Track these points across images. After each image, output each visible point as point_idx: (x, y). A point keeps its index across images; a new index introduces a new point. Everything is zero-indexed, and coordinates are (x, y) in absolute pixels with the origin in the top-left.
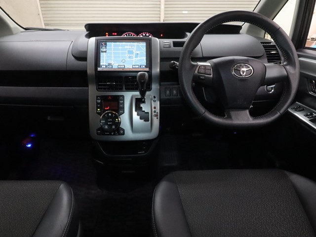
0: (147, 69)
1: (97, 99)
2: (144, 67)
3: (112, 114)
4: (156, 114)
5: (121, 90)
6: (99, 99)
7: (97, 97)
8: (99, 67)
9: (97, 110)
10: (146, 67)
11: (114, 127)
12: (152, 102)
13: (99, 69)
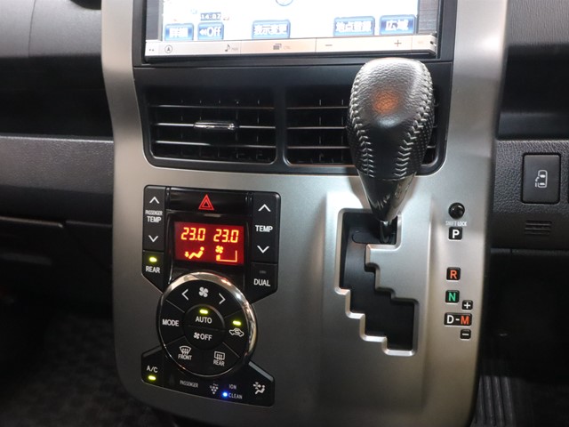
0: (426, 42)
1: (147, 206)
2: (403, 25)
3: (215, 289)
4: (455, 307)
5: (264, 161)
6: (154, 207)
7: (148, 192)
8: (155, 37)
9: (146, 262)
10: (416, 26)
11: (219, 359)
12: (442, 235)
13: (154, 48)
